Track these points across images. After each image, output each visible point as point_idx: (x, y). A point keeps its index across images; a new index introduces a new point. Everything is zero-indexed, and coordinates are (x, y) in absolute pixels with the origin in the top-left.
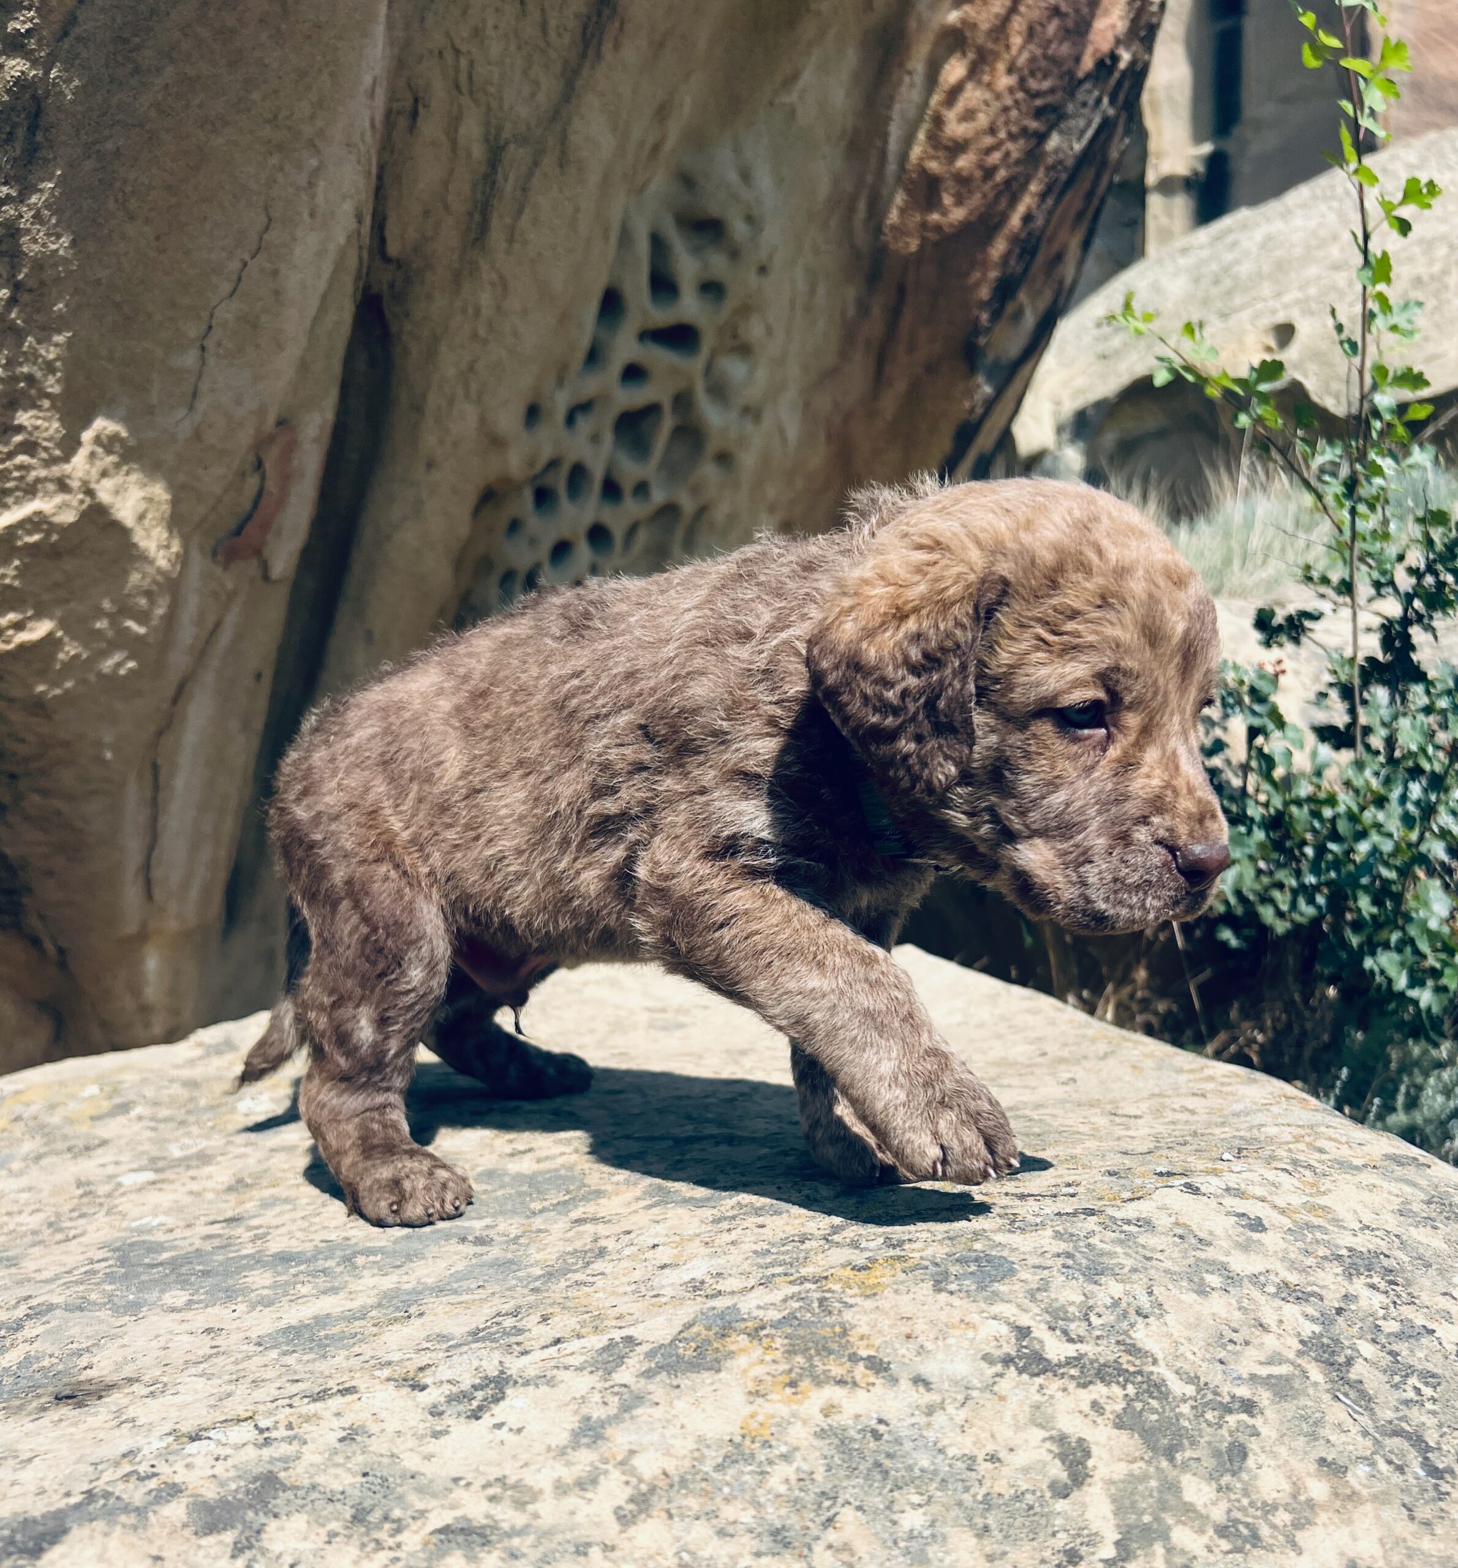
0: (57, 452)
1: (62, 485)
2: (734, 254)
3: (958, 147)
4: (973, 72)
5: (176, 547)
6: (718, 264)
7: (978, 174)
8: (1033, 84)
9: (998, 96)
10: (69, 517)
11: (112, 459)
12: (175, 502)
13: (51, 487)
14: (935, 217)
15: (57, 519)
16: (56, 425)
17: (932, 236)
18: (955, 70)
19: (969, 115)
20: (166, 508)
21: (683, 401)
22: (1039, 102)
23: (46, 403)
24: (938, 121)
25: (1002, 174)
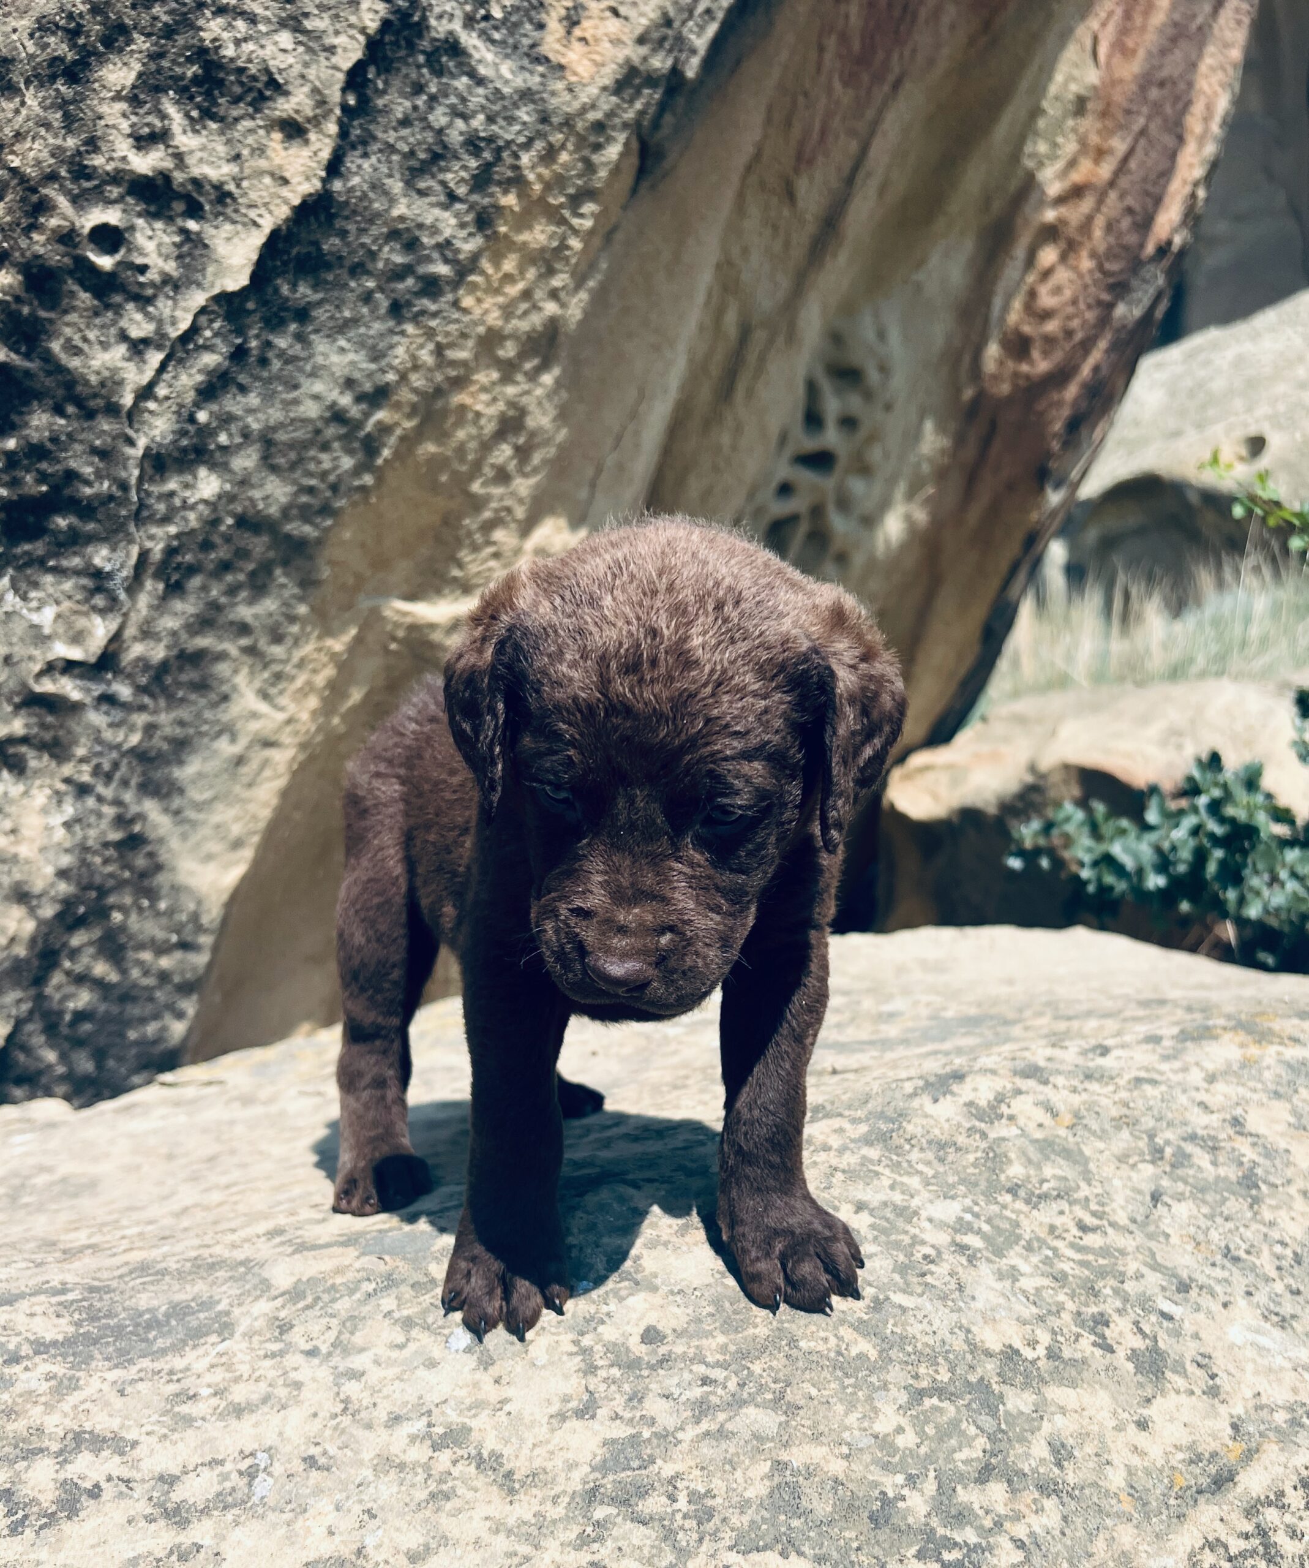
2: (868, 396)
3: (1046, 315)
4: (1064, 258)
6: (855, 403)
7: (1061, 335)
8: (1108, 266)
9: (1081, 276)
14: (1025, 368)
16: (513, 539)
17: (1022, 382)
18: (1048, 255)
19: (1057, 290)
21: (817, 511)
22: (1111, 280)
24: (1032, 294)
25: (1079, 336)
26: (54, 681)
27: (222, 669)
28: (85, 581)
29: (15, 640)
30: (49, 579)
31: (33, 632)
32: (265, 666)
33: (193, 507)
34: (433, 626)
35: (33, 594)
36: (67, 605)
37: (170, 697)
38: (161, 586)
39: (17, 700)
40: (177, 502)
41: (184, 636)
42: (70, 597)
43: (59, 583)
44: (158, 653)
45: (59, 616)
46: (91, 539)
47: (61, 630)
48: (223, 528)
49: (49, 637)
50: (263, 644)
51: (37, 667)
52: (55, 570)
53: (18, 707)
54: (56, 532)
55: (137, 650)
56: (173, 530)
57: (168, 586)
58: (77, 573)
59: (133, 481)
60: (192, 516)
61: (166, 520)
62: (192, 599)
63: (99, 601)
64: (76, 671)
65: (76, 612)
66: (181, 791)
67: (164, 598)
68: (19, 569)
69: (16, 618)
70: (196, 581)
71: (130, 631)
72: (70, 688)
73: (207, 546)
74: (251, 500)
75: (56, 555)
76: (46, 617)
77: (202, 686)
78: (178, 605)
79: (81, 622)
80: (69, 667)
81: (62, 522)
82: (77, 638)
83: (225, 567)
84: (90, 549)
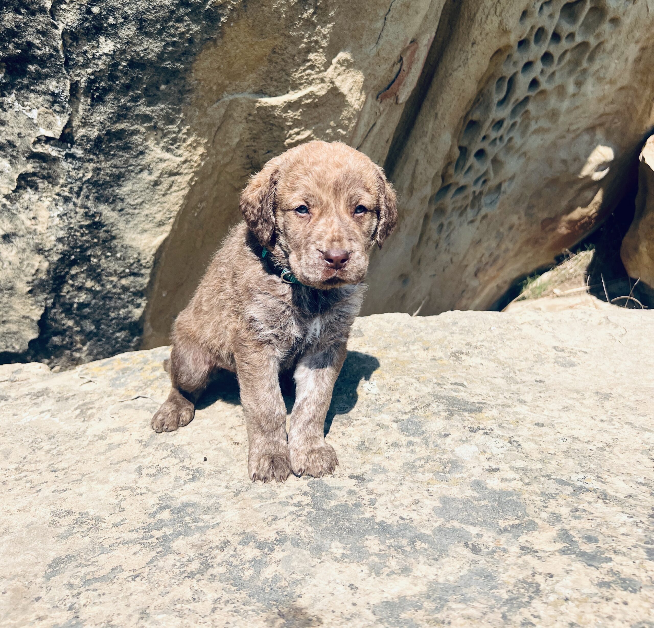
0: (323, 68)
1: (322, 81)
5: (363, 98)
10: (323, 92)
11: (344, 68)
12: (365, 80)
13: (318, 81)
15: (318, 94)
16: (324, 58)
20: (361, 84)
23: (321, 50)
26: (43, 146)
27: (137, 138)
28: (48, 97)
29: (21, 126)
30: (32, 95)
31: (28, 122)
32: (165, 135)
33: (99, 59)
34: (273, 107)
35: (26, 103)
36: (42, 109)
37: (107, 154)
38: (89, 100)
39: (27, 155)
40: (90, 56)
41: (109, 124)
42: (42, 105)
43: (37, 98)
44: (95, 133)
45: (39, 114)
46: (47, 76)
47: (41, 121)
48: (120, 67)
49: (36, 125)
50: (160, 124)
51: (32, 140)
52: (33, 91)
53: (28, 158)
54: (30, 73)
55: (82, 132)
56: (90, 70)
57: (93, 99)
58: (44, 93)
59: (60, 47)
60: (100, 63)
61: (85, 66)
62: (110, 105)
63: (57, 107)
64: (52, 142)
65: (47, 113)
66: (122, 200)
67: (92, 105)
68: (18, 90)
69: (20, 114)
70: (111, 96)
71: (76, 123)
72: (50, 150)
73: (112, 78)
74: (135, 51)
75: (33, 84)
76: (34, 114)
77: (126, 148)
78: (102, 108)
79: (50, 118)
80: (48, 140)
81: (32, 68)
82: (49, 126)
83: (127, 88)
84: (48, 81)
